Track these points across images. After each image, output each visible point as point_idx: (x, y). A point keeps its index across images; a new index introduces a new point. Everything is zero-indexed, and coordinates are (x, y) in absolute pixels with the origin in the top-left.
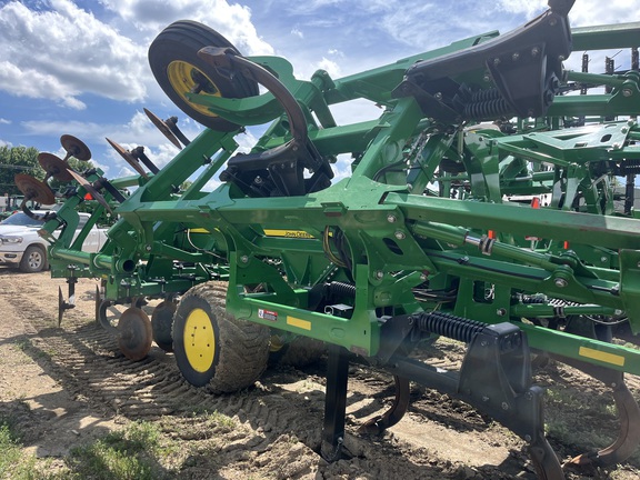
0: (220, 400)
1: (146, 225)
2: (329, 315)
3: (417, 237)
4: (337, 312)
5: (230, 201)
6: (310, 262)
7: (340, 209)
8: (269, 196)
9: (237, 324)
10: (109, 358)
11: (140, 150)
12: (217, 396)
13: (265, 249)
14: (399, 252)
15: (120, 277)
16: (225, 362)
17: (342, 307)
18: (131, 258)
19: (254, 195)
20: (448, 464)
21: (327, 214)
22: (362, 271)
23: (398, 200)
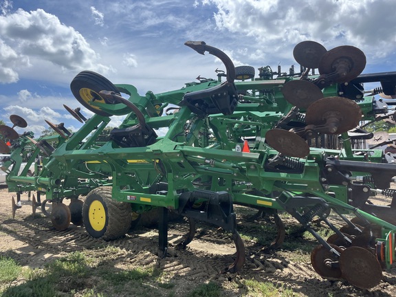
0: (109, 242)
1: (68, 161)
2: (158, 195)
3: (189, 161)
4: (161, 194)
5: (113, 150)
6: (149, 174)
7: (159, 152)
8: (130, 147)
9: (116, 206)
10: (46, 231)
11: (62, 124)
12: (107, 241)
13: (128, 170)
14: (183, 167)
15: (53, 187)
16: (111, 224)
17: (163, 192)
18: (58, 178)
19: (123, 146)
20: (212, 255)
21: (155, 154)
22: (170, 175)
23: (180, 148)
